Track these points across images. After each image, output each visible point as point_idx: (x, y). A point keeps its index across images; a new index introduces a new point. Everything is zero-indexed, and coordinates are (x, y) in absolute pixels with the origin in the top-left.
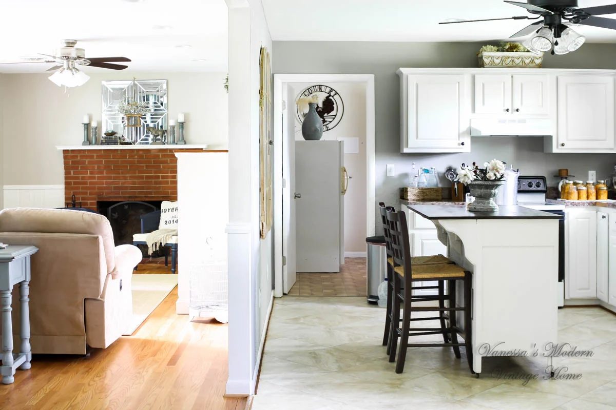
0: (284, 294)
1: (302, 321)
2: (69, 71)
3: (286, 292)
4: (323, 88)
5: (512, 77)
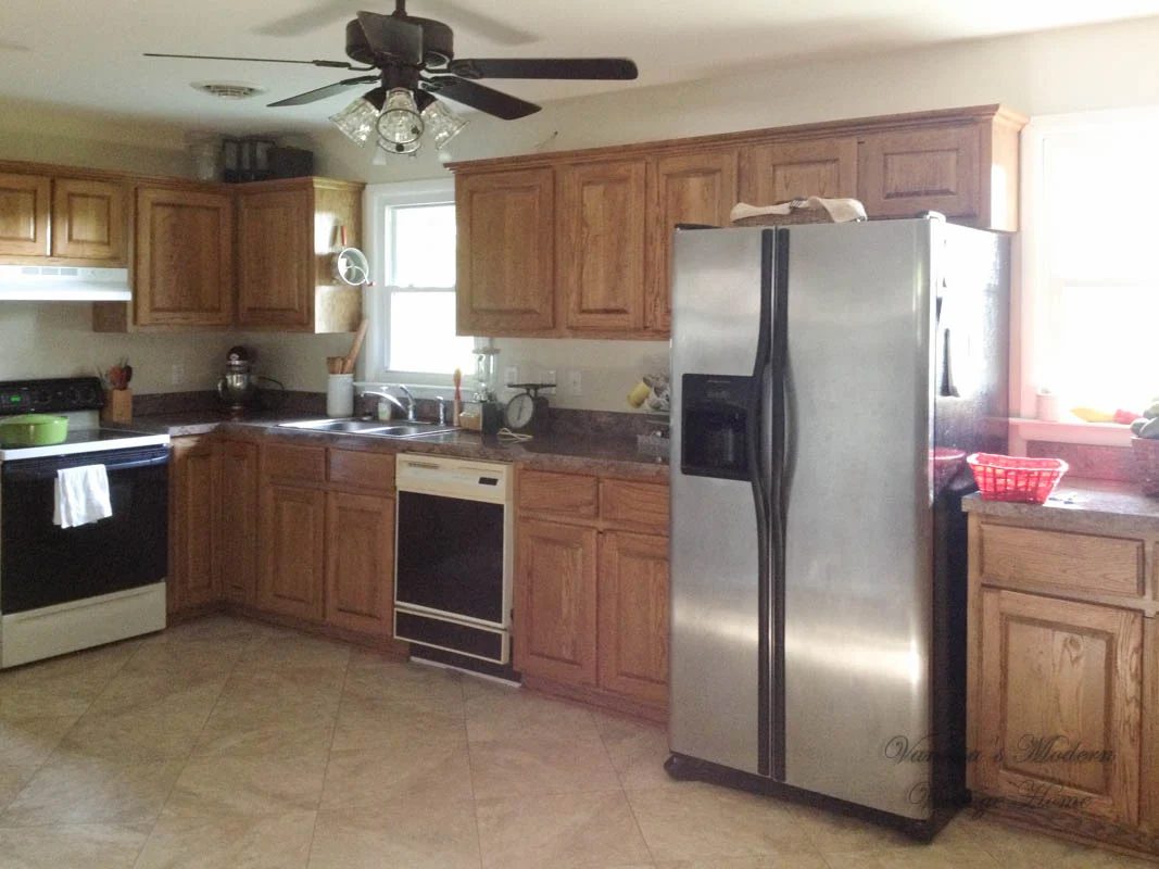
5: (53, 181)
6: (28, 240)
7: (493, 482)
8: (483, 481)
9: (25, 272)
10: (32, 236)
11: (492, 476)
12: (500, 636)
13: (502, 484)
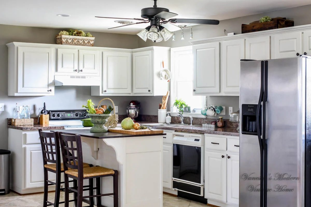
5: (78, 51)
7: (198, 140)
8: (196, 140)
12: (200, 187)
13: (201, 141)
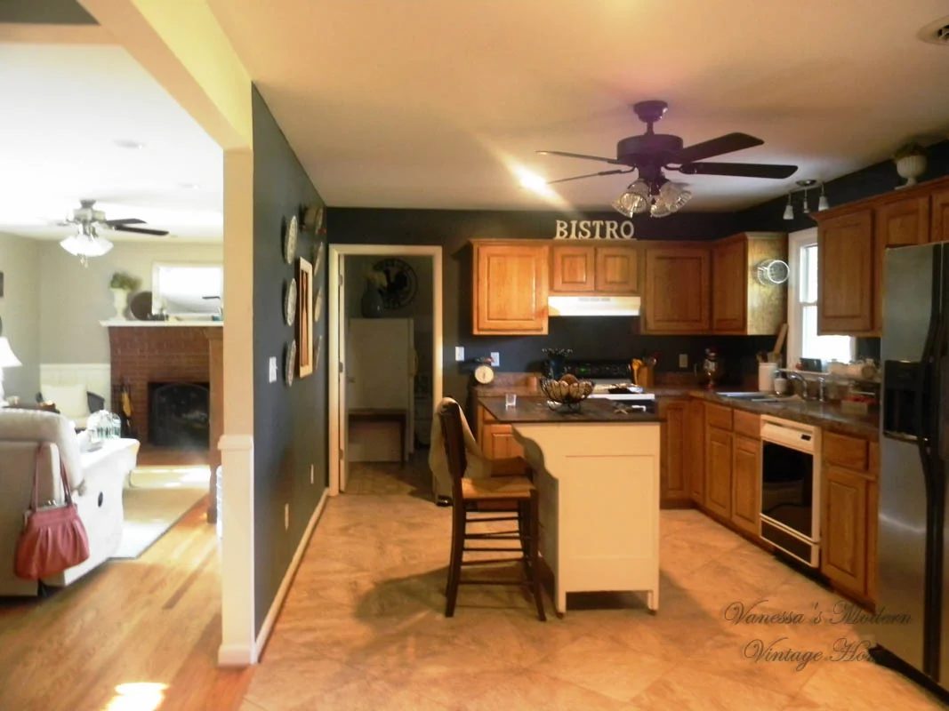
0: (340, 491)
1: (351, 531)
2: (86, 238)
3: (343, 488)
4: (396, 263)
5: (596, 250)
6: (582, 283)
7: (808, 438)
8: (804, 437)
9: (581, 300)
10: (584, 280)
11: (808, 435)
12: (811, 547)
13: (812, 440)
